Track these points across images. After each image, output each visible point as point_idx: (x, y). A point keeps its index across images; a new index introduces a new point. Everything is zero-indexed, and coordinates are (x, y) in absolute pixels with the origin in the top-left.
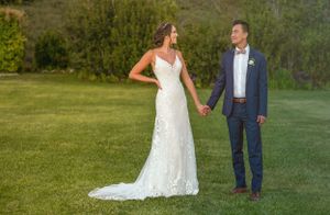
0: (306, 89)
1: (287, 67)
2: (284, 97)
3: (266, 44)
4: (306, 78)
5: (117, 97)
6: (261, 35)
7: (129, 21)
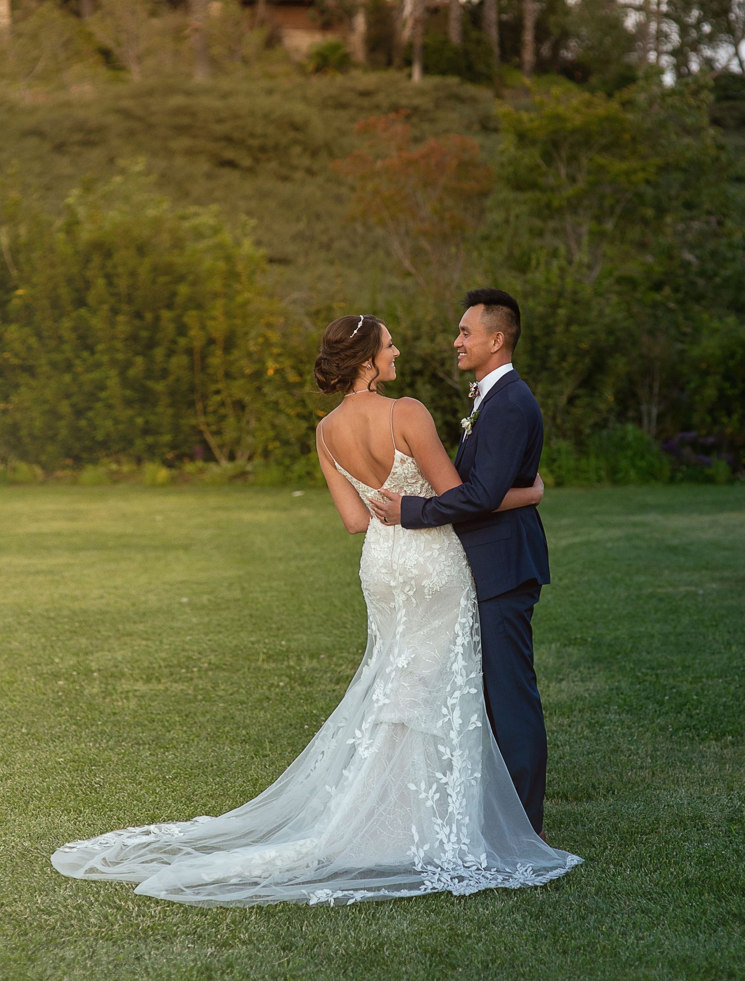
0: (710, 480)
1: (638, 421)
2: (644, 508)
3: (563, 357)
4: (707, 450)
5: (61, 525)
6: (549, 331)
7: (81, 302)
